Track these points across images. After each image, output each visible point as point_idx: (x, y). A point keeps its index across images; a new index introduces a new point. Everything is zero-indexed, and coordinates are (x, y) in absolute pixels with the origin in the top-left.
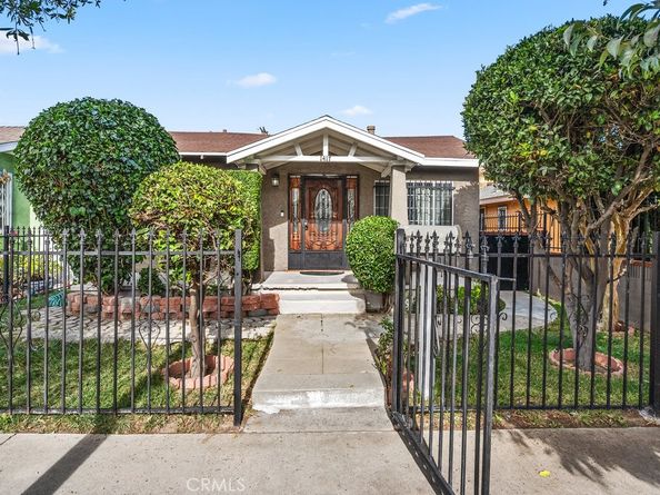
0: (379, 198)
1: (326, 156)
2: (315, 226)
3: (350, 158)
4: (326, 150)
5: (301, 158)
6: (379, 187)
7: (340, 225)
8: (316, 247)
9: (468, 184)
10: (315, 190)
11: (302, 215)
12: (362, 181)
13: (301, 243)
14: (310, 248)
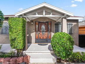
0: (56, 27)
1: (44, 15)
2: (41, 33)
3: (51, 16)
4: (44, 13)
5: (37, 16)
6: (56, 24)
7: (47, 33)
8: (42, 38)
9: (76, 23)
10: (41, 25)
11: (39, 31)
12: (52, 23)
13: (38, 37)
14: (40, 38)
